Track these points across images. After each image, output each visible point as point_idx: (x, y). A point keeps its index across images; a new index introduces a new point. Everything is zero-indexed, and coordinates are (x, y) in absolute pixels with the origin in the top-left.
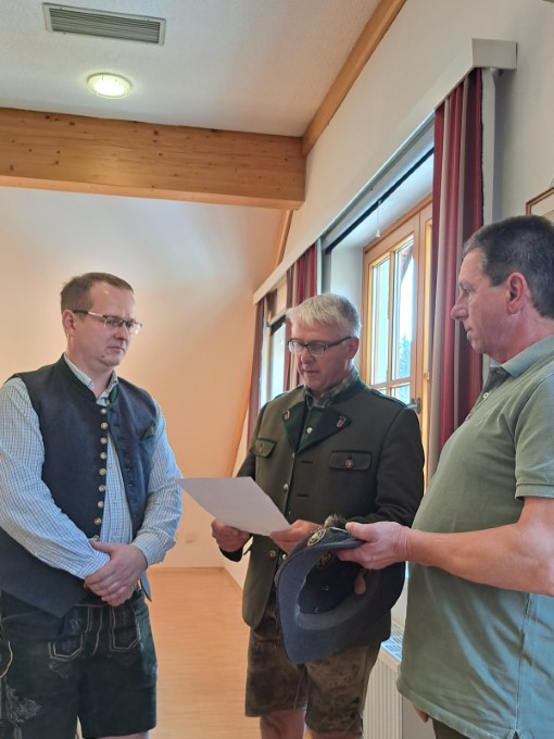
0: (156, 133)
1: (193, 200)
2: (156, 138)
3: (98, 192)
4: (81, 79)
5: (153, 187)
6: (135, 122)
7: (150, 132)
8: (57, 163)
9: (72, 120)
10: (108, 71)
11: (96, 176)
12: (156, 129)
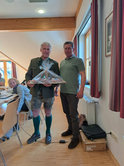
0: (50, 19)
1: (57, 30)
2: (50, 20)
3: (42, 31)
4: (36, 11)
5: (50, 29)
6: (47, 18)
7: (49, 19)
8: (35, 26)
9: (37, 19)
10: (40, 9)
11: (41, 28)
12: (50, 18)
